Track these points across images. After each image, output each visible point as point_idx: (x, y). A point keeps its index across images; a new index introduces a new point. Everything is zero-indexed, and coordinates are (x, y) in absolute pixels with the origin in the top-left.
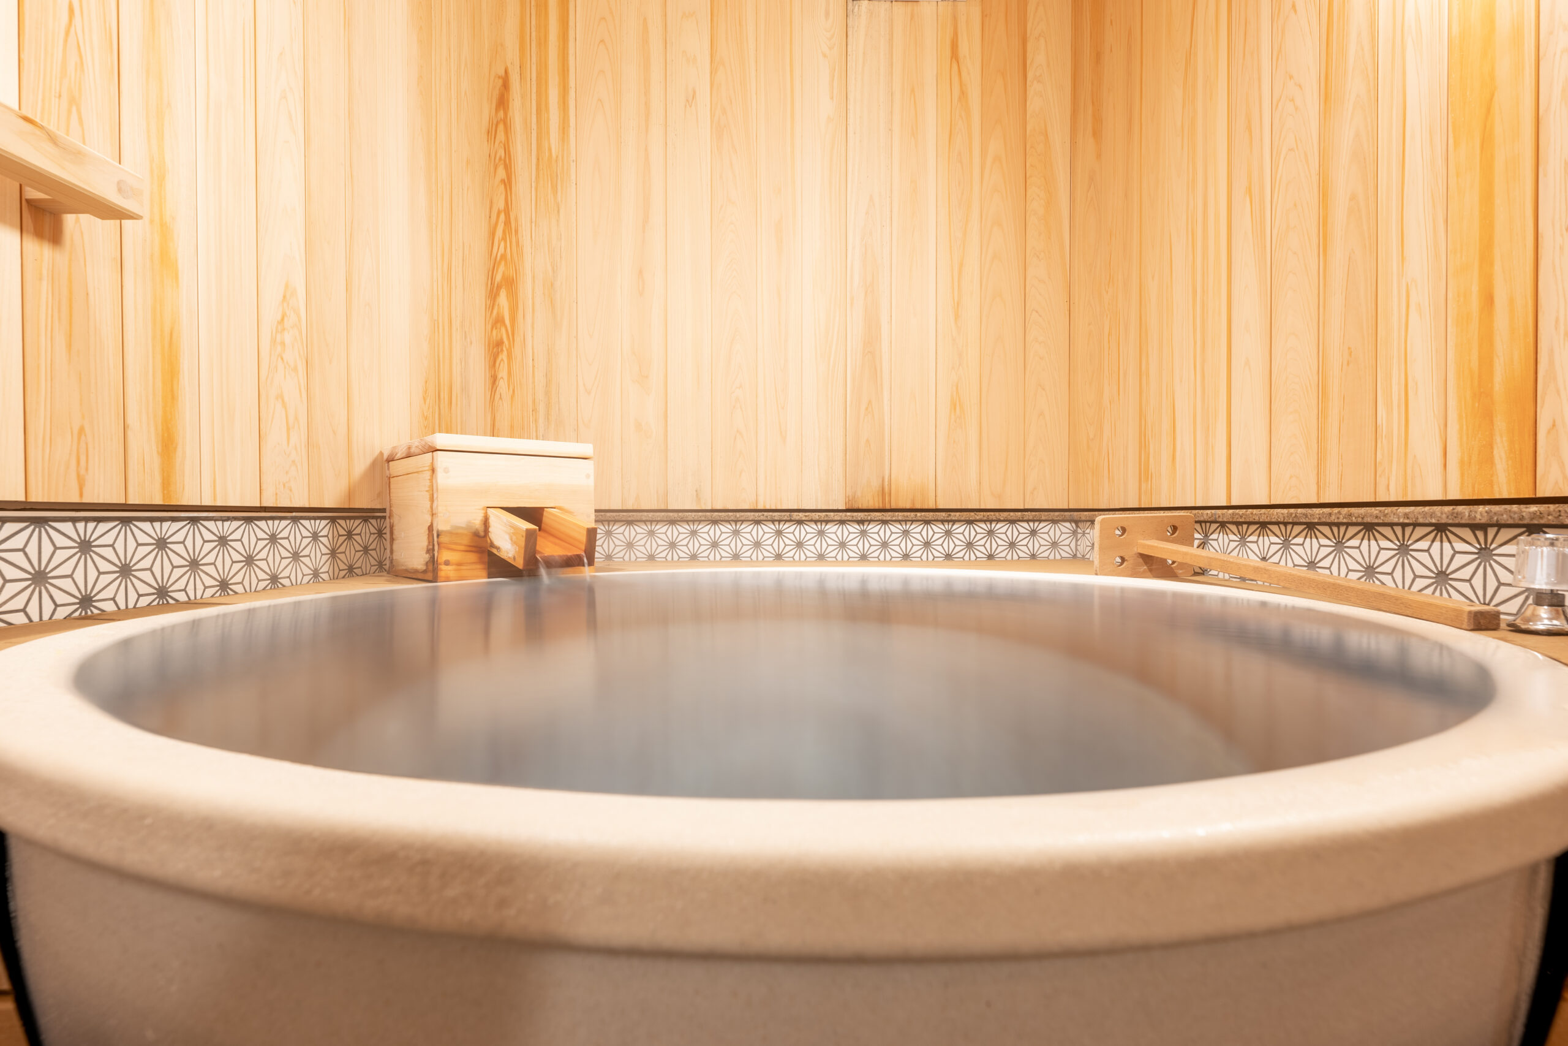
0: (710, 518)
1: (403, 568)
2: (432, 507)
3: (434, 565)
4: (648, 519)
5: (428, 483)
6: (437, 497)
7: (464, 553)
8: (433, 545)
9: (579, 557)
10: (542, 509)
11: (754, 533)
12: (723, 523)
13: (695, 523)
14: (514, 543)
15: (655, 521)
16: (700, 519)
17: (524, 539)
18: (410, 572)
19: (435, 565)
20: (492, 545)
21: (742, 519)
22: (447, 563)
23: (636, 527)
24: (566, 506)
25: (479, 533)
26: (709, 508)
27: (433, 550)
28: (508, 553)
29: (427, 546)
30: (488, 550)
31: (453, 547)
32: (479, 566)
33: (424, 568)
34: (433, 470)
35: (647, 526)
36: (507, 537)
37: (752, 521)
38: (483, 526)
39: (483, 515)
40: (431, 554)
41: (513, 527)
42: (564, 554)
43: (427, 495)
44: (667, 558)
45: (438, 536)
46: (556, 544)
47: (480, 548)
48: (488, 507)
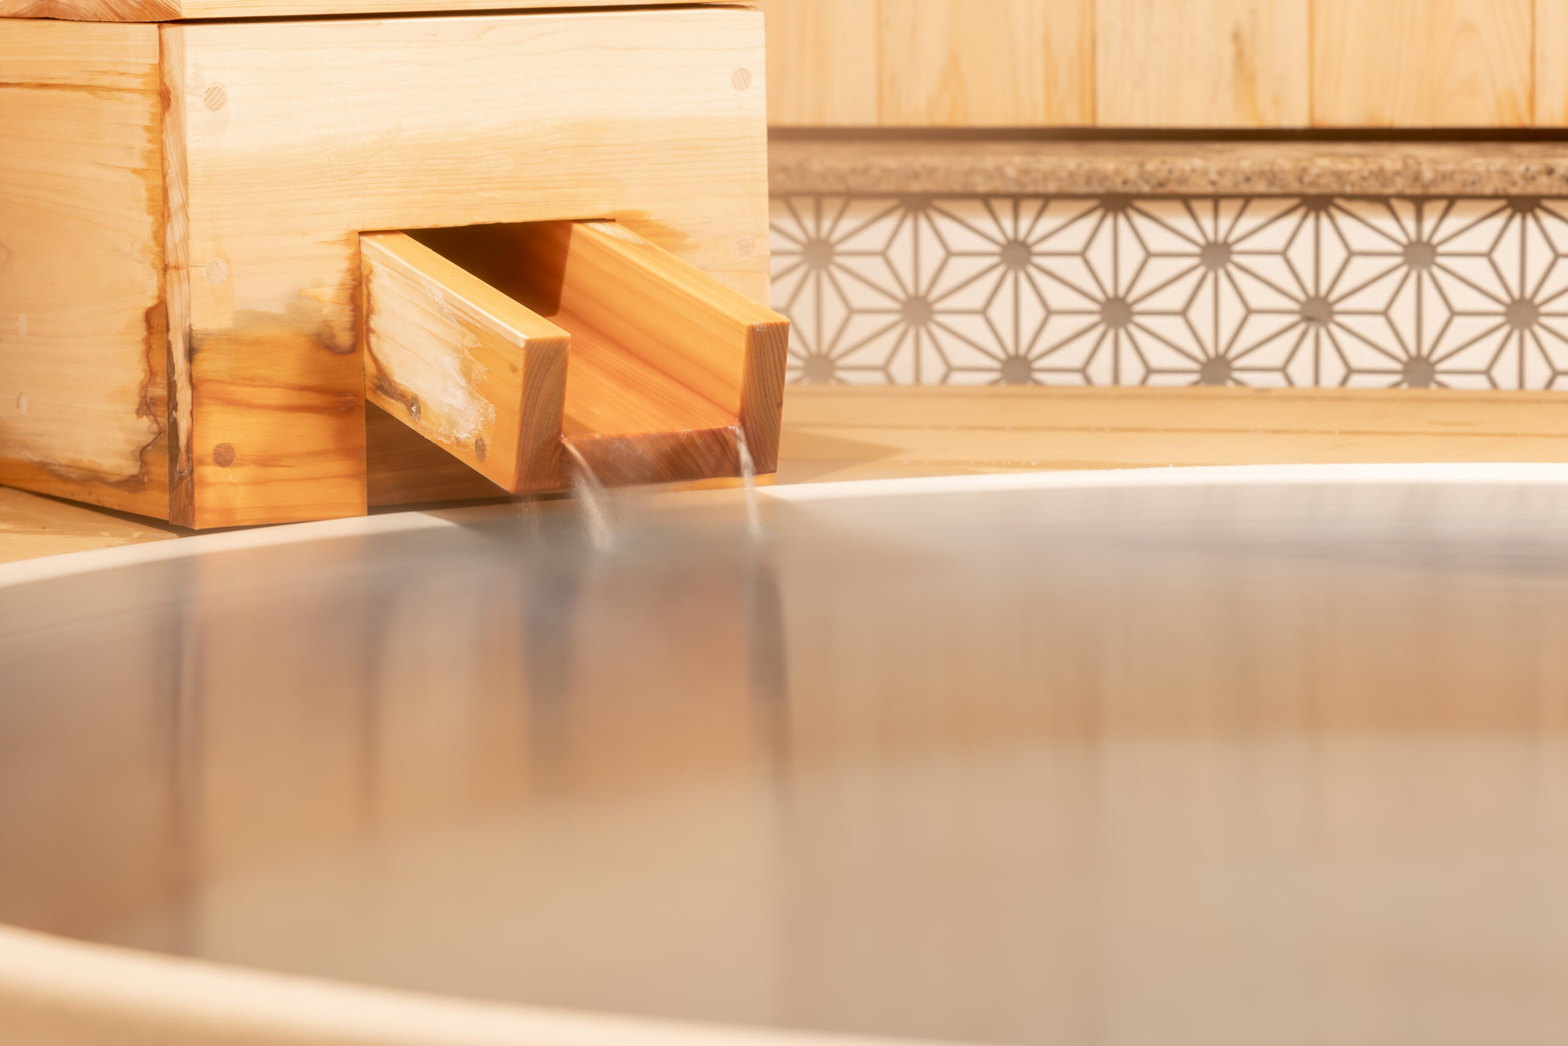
0: (1295, 187)
1: (27, 455)
2: (160, 238)
3: (174, 458)
4: (997, 185)
5: (141, 142)
6: (185, 205)
7: (280, 417)
8: (172, 386)
9: (719, 440)
10: (563, 226)
11: (1507, 255)
12: (1356, 207)
13: (1224, 205)
14: (478, 389)
15: (1035, 196)
16: (1245, 188)
17: (519, 379)
18: (64, 479)
19: (182, 465)
20: (384, 384)
21: (1448, 188)
22: (224, 457)
23: (943, 224)
24: (657, 210)
25: (333, 336)
26: (1299, 120)
27: (172, 403)
28: (453, 424)
29: (144, 387)
30: (367, 401)
31: (244, 392)
32: (338, 466)
33: (131, 468)
34: (165, 98)
35: (996, 219)
36: (450, 363)
37: (1495, 197)
38: (348, 308)
39: (345, 264)
40: (163, 420)
41: (470, 325)
42: (666, 429)
43: (140, 189)
44: (1092, 371)
45: (191, 353)
46: (627, 382)
47: (340, 393)
48: (363, 233)
